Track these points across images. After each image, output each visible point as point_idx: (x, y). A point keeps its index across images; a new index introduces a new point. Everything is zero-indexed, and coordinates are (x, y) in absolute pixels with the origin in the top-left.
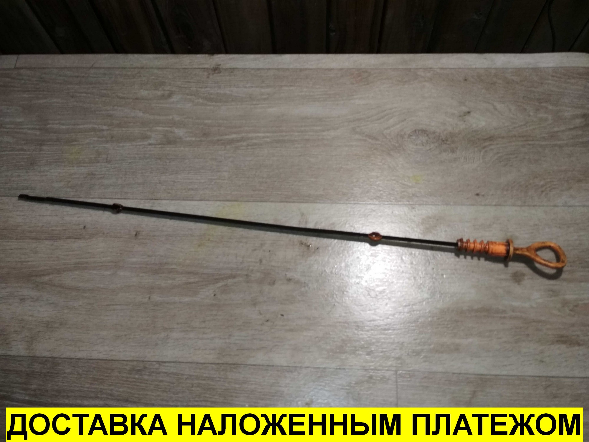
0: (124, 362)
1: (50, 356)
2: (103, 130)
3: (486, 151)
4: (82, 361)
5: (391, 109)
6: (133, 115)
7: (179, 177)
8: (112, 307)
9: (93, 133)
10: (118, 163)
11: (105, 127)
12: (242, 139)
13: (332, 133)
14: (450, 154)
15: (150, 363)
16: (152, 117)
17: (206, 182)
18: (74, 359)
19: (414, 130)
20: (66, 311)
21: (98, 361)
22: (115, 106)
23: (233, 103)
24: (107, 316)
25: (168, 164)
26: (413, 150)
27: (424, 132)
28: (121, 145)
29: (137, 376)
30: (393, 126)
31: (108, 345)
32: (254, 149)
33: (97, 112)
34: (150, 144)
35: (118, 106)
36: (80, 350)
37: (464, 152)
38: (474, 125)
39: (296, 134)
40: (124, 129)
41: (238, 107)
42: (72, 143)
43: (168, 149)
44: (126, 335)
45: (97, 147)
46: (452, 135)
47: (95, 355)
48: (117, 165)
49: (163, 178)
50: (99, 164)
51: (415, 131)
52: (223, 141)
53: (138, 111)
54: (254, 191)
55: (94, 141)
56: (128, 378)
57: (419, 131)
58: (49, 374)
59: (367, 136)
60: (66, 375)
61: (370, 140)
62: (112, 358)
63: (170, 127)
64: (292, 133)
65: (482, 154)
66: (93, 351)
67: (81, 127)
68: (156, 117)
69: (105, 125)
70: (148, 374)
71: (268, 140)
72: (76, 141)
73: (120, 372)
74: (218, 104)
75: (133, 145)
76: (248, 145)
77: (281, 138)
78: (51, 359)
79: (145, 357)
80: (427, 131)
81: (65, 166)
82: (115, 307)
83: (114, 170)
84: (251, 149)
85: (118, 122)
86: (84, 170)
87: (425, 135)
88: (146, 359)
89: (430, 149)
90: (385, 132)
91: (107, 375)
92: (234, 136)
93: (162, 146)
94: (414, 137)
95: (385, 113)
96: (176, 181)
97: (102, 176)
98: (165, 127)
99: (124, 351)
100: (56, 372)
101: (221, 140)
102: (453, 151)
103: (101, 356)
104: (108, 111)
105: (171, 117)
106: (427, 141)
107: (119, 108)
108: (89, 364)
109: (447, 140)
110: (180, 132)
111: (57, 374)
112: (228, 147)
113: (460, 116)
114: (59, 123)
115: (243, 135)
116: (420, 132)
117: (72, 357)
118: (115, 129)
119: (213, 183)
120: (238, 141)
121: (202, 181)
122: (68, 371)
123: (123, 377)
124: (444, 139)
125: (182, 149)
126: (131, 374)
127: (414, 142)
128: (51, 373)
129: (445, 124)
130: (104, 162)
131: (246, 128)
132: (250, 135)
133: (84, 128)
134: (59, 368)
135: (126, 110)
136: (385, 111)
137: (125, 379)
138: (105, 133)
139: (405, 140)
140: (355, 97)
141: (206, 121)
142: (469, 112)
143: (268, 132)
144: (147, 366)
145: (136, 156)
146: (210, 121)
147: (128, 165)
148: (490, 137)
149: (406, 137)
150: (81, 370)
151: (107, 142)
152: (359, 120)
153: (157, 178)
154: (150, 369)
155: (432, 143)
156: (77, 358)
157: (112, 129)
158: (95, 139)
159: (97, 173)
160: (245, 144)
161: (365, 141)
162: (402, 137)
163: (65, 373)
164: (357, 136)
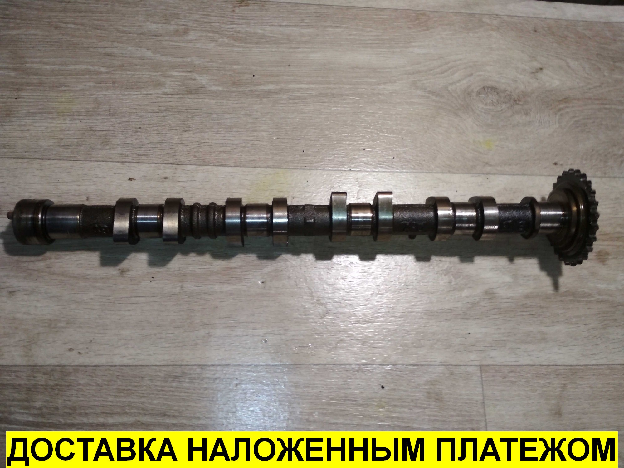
0: (156, 367)
1: (57, 364)
2: (101, 73)
3: (562, 115)
4: (100, 368)
5: (455, 61)
6: (139, 54)
7: (206, 136)
8: (134, 300)
9: (87, 76)
10: (125, 117)
11: (103, 69)
12: (281, 91)
13: (390, 87)
14: (524, 117)
15: (189, 367)
16: (164, 58)
17: (240, 144)
18: (89, 366)
19: (482, 87)
20: (73, 306)
21: (122, 367)
22: (114, 42)
23: (267, 46)
24: (129, 310)
25: (190, 119)
26: (483, 110)
27: (493, 89)
28: (126, 93)
29: (174, 384)
30: (459, 81)
31: (133, 347)
32: (297, 103)
33: (91, 49)
34: (165, 94)
35: (118, 42)
36: (96, 355)
37: (538, 115)
38: (548, 84)
39: (348, 87)
40: (129, 73)
41: (273, 50)
42: (60, 89)
43: (189, 100)
44: (155, 335)
45: (94, 94)
46: (525, 95)
47: (117, 360)
48: (124, 119)
49: (185, 137)
50: (99, 117)
51: (484, 88)
52: (257, 93)
53: (146, 50)
55: (90, 86)
56: (162, 387)
57: (488, 88)
58: (59, 387)
59: (430, 92)
60: (81, 387)
61: (434, 98)
62: (140, 363)
63: (190, 72)
64: (341, 86)
65: (557, 117)
66: (113, 355)
67: (72, 67)
68: (170, 59)
69: (103, 67)
70: (188, 380)
71: (313, 93)
72: (65, 86)
73: (151, 380)
74: (248, 45)
75: (143, 94)
77: (329, 91)
78: (57, 367)
79: (182, 360)
80: (497, 88)
81: (53, 119)
82: (138, 299)
83: (120, 125)
84: (294, 103)
85: (119, 63)
86: (79, 124)
87: (496, 93)
88: (184, 363)
89: (502, 110)
90: (450, 88)
91: (136, 384)
93: (181, 96)
94: (483, 96)
95: (449, 65)
96: (203, 141)
97: (104, 133)
98: (183, 72)
99: (155, 354)
100: (67, 384)
101: (256, 91)
102: (527, 114)
103: (126, 361)
104: (105, 48)
105: (189, 60)
106: (498, 100)
107: (120, 45)
108: (111, 372)
109: (519, 101)
110: (203, 79)
111: (68, 386)
112: (265, 100)
113: (532, 73)
114: (40, 62)
116: (489, 90)
117: (85, 364)
118: (117, 72)
119: (249, 145)
120: (276, 93)
121: (236, 142)
122: (82, 382)
123: (156, 386)
124: (516, 99)
125: (207, 100)
126: (167, 381)
127: (483, 101)
128: (60, 385)
129: (516, 81)
130: (107, 115)
131: (285, 78)
133: (75, 69)
134: (71, 378)
135: (130, 48)
136: (448, 63)
137: (160, 388)
138: (104, 76)
139: (473, 99)
140: (413, 44)
141: (235, 67)
142: (541, 69)
143: (313, 84)
144: (185, 371)
145: (148, 108)
146: (239, 67)
147: (139, 119)
148: (565, 99)
149: (474, 94)
150: (100, 381)
151: (108, 88)
152: (419, 72)
153: (177, 137)
154: (191, 374)
155: (504, 103)
156: (93, 364)
157: (113, 72)
158: (92, 84)
159: (97, 129)
161: (428, 97)
162: (469, 94)
163: (79, 384)
164: (419, 92)
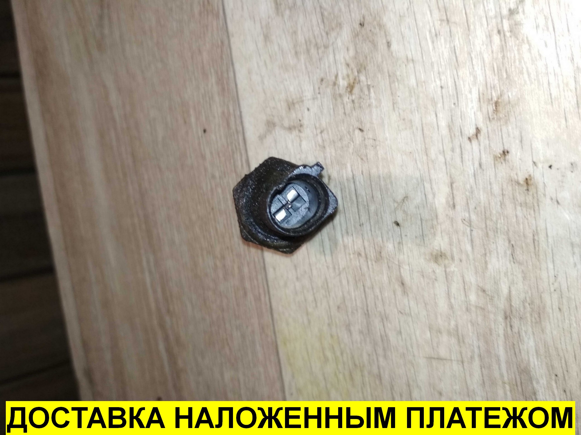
54: (245, 294)
76: (168, 311)
92: (161, 346)
115: (155, 322)
132: (153, 305)
160: (167, 319)
